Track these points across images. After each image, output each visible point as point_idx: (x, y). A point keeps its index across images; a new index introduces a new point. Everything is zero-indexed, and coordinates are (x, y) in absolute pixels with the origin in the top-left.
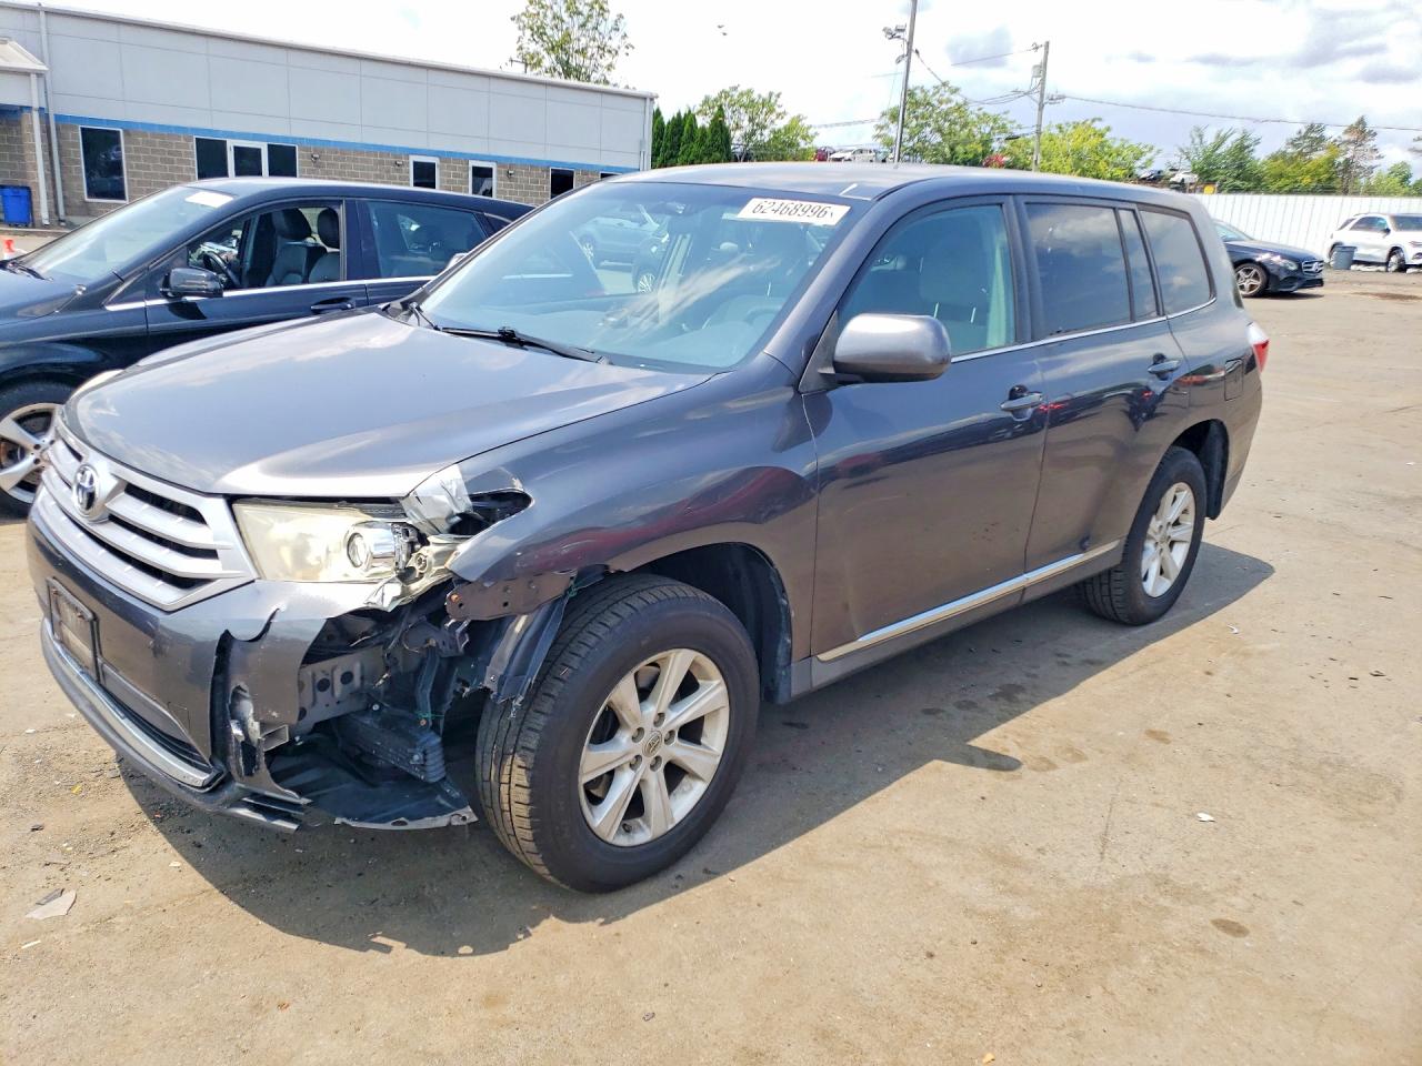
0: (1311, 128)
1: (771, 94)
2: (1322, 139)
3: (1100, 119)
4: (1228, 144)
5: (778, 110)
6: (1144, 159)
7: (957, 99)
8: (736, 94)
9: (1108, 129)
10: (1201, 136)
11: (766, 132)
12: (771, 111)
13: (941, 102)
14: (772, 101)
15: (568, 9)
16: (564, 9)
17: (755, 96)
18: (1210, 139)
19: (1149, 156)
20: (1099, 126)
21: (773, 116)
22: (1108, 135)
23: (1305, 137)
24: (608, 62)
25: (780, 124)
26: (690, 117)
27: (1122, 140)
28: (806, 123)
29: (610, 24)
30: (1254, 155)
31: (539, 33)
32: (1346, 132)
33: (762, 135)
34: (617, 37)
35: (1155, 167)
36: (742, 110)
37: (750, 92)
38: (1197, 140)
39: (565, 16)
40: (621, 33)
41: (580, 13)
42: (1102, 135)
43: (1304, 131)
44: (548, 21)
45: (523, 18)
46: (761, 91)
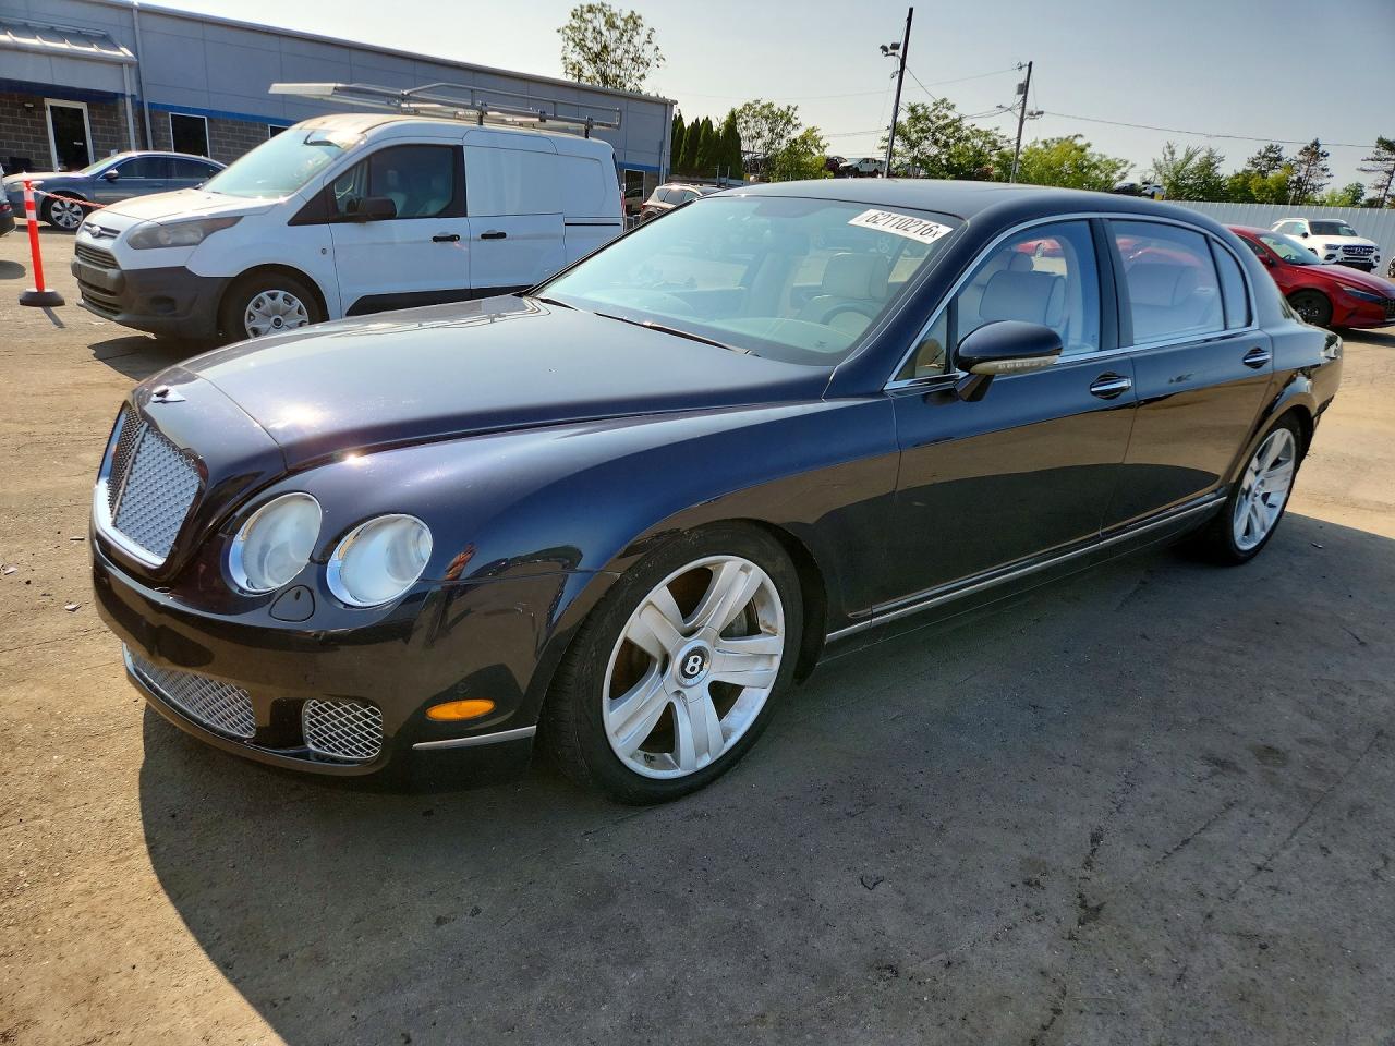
0: (1270, 149)
1: (789, 108)
2: (1279, 159)
3: (1081, 136)
4: (1196, 161)
5: (795, 122)
6: (1119, 173)
7: (952, 115)
8: (758, 106)
9: (1089, 145)
10: (1172, 153)
11: (784, 142)
12: (789, 122)
13: (938, 118)
14: (790, 113)
15: (606, 22)
16: (603, 23)
17: (775, 109)
18: (1180, 156)
19: (1123, 170)
20: (1080, 142)
21: (790, 127)
22: (1088, 151)
23: (1264, 157)
24: (641, 73)
25: (796, 134)
26: (708, 123)
27: (1101, 155)
28: (819, 134)
29: (644, 37)
30: (1217, 171)
31: (581, 45)
32: (1301, 153)
33: (779, 144)
34: (649, 49)
35: (1128, 181)
36: (764, 122)
37: (770, 105)
38: (1169, 157)
39: (604, 30)
40: (653, 47)
41: (618, 28)
42: (1083, 150)
43: (1263, 151)
44: (589, 34)
45: (567, 31)
46: (780, 105)
